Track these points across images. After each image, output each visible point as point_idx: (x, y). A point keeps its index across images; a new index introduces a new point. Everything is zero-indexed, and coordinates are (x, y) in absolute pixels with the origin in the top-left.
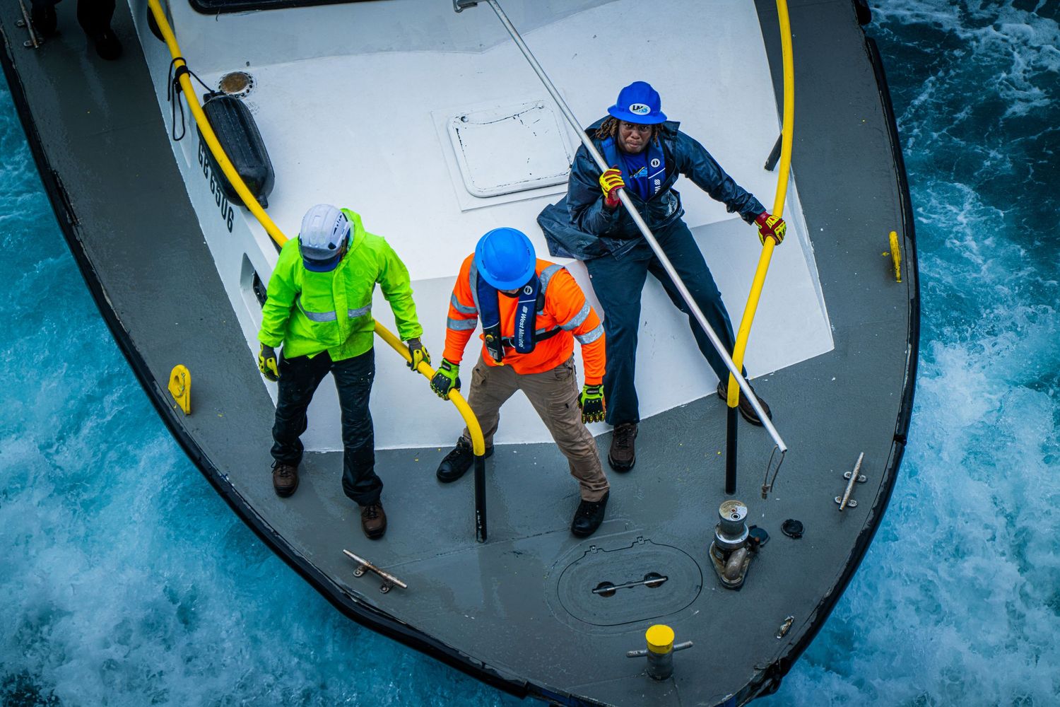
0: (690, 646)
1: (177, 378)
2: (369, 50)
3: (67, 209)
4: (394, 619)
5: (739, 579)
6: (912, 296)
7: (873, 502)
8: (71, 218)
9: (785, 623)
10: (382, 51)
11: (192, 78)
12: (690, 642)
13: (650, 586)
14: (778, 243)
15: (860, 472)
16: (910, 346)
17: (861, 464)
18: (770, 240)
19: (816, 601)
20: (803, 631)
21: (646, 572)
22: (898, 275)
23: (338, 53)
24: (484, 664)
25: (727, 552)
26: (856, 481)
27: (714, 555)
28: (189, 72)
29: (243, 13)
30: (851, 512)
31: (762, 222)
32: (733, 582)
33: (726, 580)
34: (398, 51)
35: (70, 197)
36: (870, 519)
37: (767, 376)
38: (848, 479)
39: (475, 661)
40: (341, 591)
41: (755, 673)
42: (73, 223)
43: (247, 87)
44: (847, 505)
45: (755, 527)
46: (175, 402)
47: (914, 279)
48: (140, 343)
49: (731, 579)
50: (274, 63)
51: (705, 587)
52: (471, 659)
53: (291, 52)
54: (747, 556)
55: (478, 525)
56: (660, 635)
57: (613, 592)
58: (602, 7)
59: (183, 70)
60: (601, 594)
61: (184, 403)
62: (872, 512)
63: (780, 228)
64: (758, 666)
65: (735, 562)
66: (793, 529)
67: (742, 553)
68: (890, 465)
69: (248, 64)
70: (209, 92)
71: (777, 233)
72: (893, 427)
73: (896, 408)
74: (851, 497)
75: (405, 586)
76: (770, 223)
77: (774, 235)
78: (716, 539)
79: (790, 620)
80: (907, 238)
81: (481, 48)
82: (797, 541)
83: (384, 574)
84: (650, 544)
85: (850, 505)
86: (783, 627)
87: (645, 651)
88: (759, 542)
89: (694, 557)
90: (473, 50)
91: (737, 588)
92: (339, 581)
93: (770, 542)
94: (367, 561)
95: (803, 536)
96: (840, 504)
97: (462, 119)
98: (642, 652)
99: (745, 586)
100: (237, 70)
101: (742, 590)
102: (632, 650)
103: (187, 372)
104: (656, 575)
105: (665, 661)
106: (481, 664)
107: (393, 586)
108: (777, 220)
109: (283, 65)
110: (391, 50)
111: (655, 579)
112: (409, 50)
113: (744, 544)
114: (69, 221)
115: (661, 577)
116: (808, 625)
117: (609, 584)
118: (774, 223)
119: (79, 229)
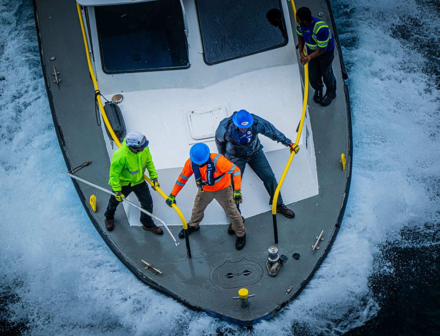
0: (254, 296)
1: (92, 200)
2: (164, 88)
3: (62, 140)
4: (157, 284)
5: (275, 274)
6: (348, 176)
7: (325, 248)
8: (63, 143)
9: (289, 289)
10: (168, 88)
11: (101, 96)
12: (254, 295)
13: (245, 275)
14: (296, 153)
15: (322, 237)
16: (345, 193)
17: (322, 235)
18: (293, 152)
19: (301, 281)
20: (295, 292)
21: (244, 270)
22: (344, 169)
23: (153, 88)
24: (185, 300)
25: (271, 264)
26: (320, 240)
27: (268, 264)
28: (100, 94)
29: (120, 74)
30: (317, 251)
31: (291, 146)
32: (273, 274)
33: (271, 274)
34: (173, 88)
35: (64, 136)
36: (324, 253)
37: (294, 203)
38: (317, 239)
39: (182, 299)
40: (140, 274)
41: (277, 306)
42: (64, 145)
43: (121, 99)
44: (316, 248)
45: (283, 255)
46: (91, 208)
47: (350, 170)
48: (82, 187)
49: (272, 273)
50: (131, 91)
51: (263, 276)
52: (181, 298)
53: (136, 87)
54: (278, 265)
55: (188, 253)
56: (243, 292)
57: (232, 277)
58: (245, 74)
59: (99, 93)
60: (228, 277)
61: (94, 208)
62: (324, 251)
63: (297, 149)
64: (278, 303)
65: (274, 267)
66: (296, 256)
67: (277, 264)
68: (333, 235)
69: (122, 91)
70: (107, 101)
71: (296, 150)
72: (335, 222)
73: (338, 215)
74: (317, 246)
75: (161, 273)
76: (294, 147)
77: (295, 151)
78: (268, 260)
79: (291, 288)
80: (349, 156)
81: (202, 87)
82: (298, 261)
83: (155, 269)
84: (247, 260)
85: (317, 248)
86: (289, 290)
87: (239, 297)
88: (283, 261)
89: (261, 265)
90: (199, 88)
91: (274, 276)
92: (139, 270)
93: (288, 261)
94: (149, 264)
95: (300, 259)
96: (313, 248)
97: (192, 112)
98: (237, 297)
99: (277, 276)
100: (118, 94)
101: (276, 277)
102: (235, 297)
103: (95, 197)
104: (247, 271)
105: (246, 301)
106: (184, 300)
107: (157, 273)
108: (296, 146)
109: (134, 92)
110: (171, 87)
111: (247, 272)
112: (177, 88)
113: (278, 261)
114: (63, 144)
115: (249, 272)
116: (298, 290)
117: (231, 274)
118: (295, 147)
119: (66, 147)
